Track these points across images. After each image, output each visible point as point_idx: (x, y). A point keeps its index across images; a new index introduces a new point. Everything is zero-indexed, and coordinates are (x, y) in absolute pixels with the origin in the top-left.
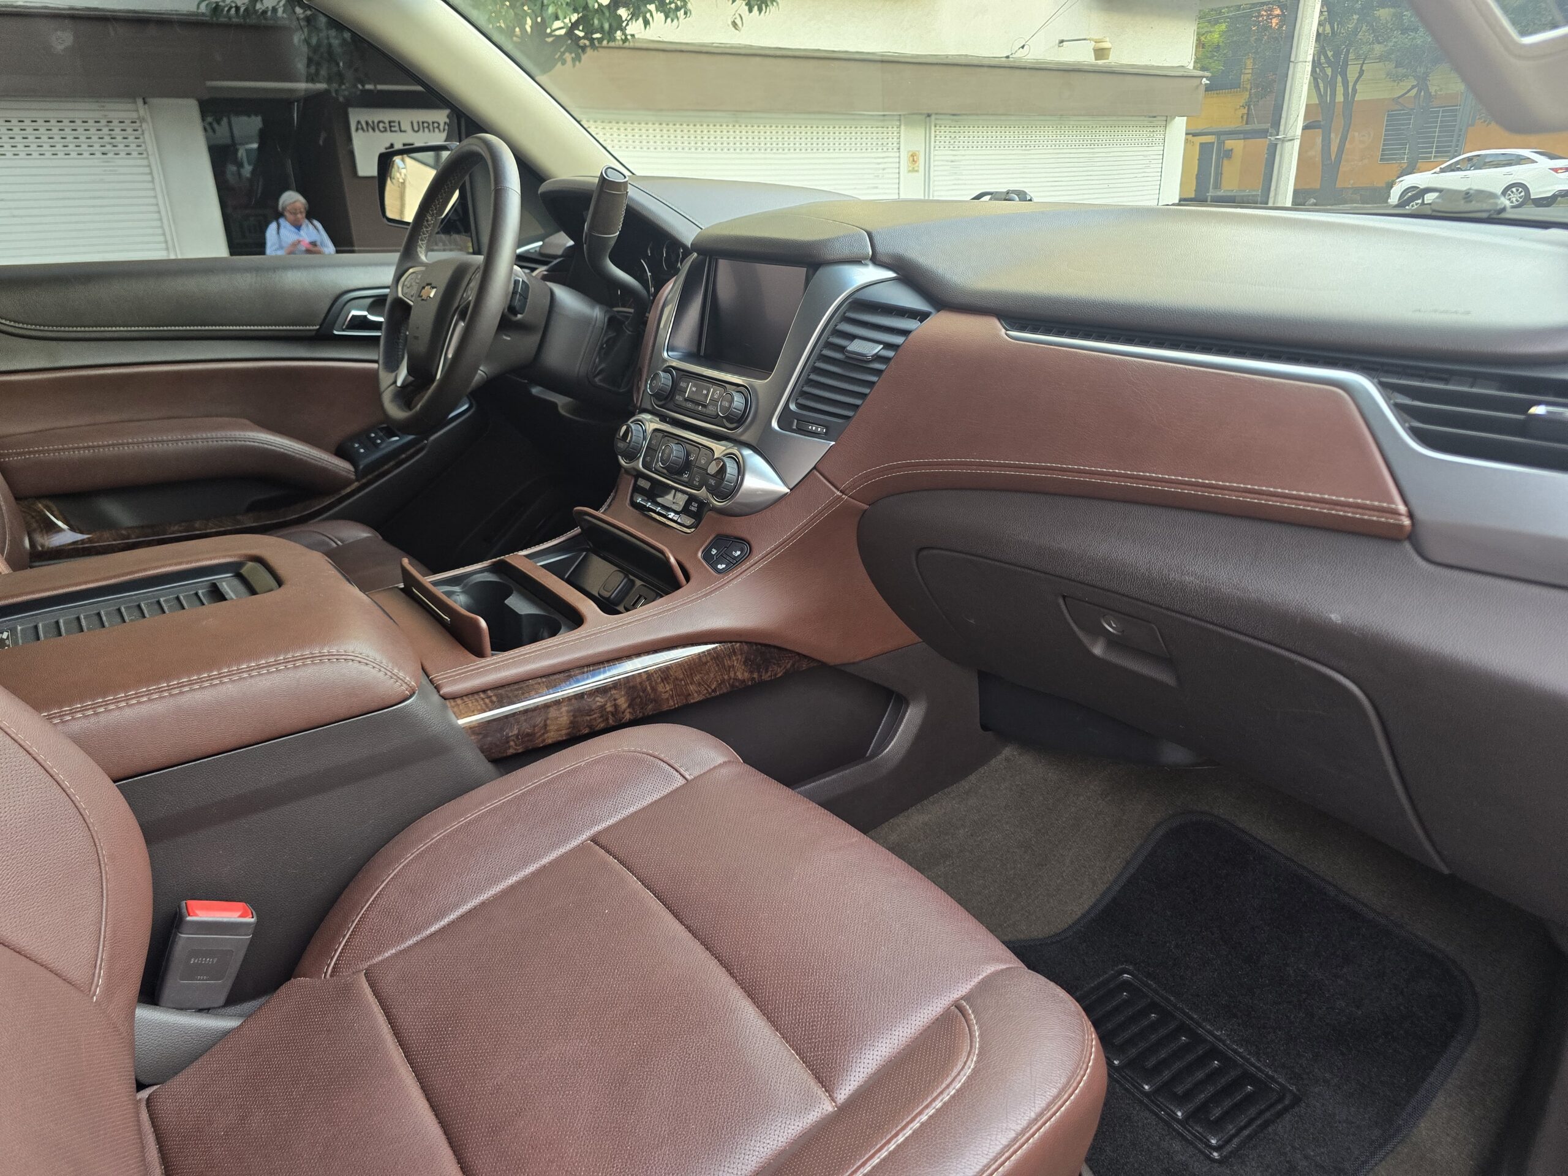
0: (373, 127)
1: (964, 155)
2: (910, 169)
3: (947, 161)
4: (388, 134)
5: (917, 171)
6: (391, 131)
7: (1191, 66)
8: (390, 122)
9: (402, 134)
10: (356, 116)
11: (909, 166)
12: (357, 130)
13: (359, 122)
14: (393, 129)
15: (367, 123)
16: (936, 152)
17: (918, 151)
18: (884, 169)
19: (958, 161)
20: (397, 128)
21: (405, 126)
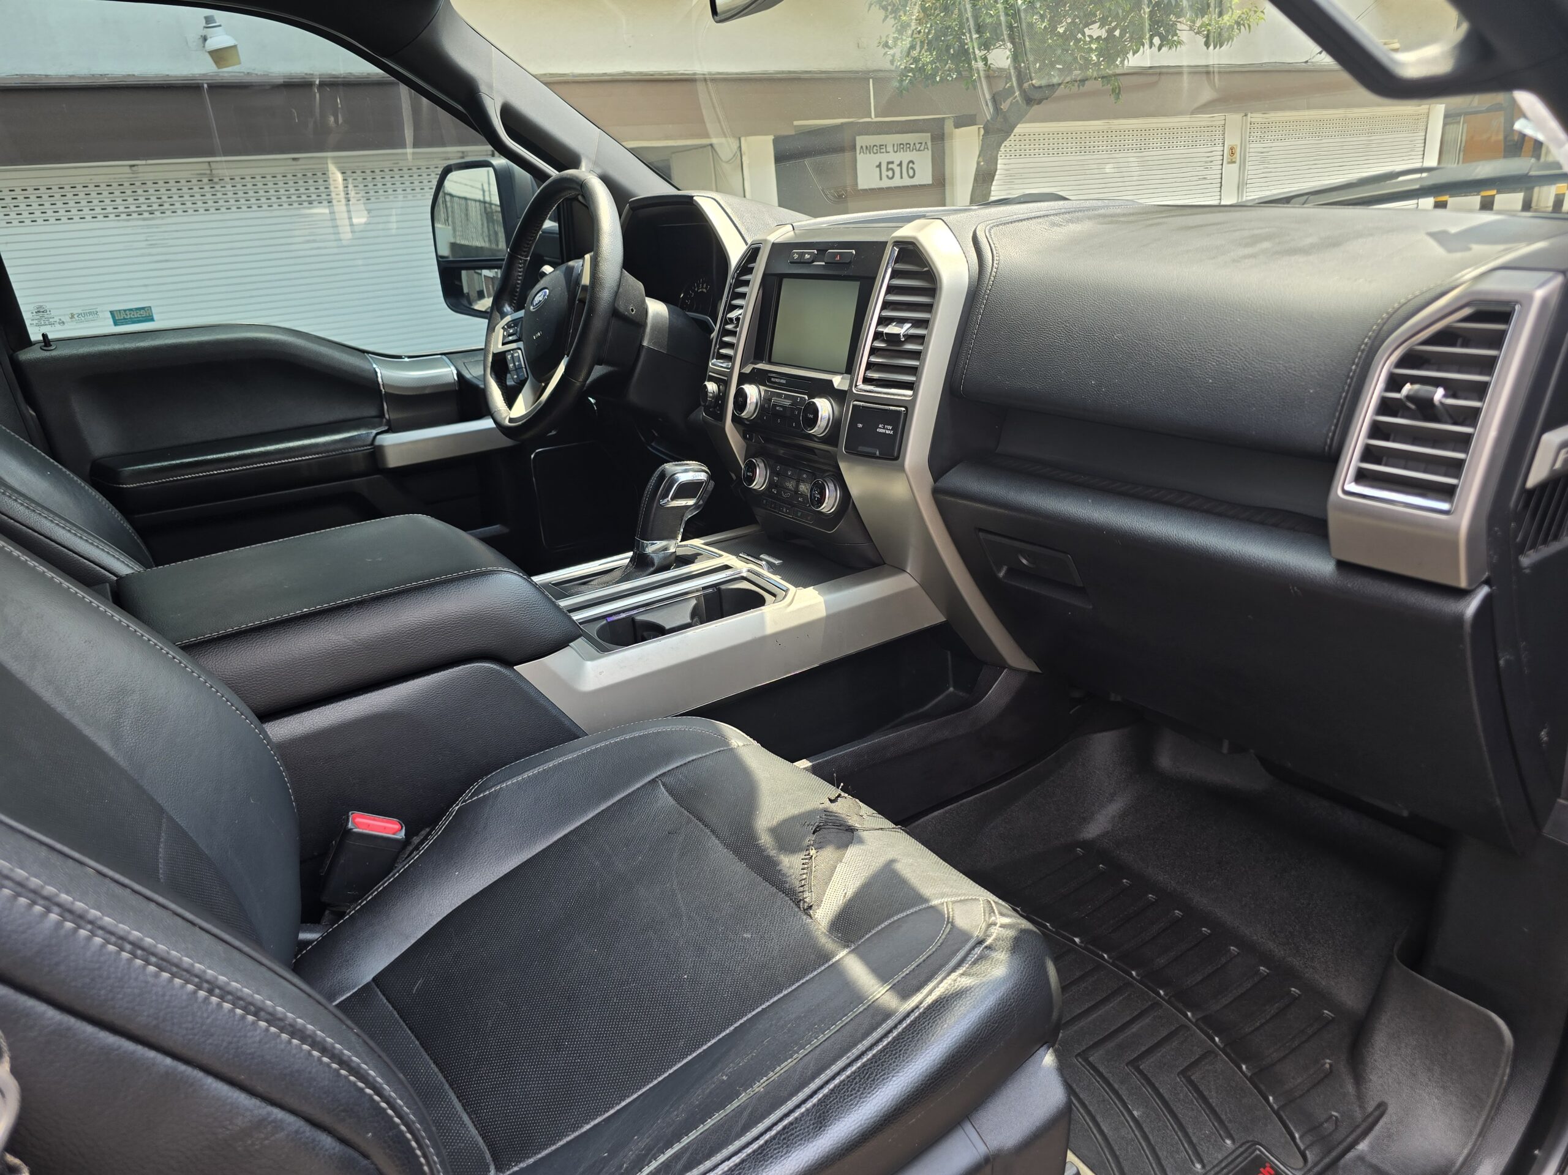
0: (869, 149)
1: (1270, 147)
2: (1229, 160)
3: (1259, 152)
4: (879, 154)
5: (1234, 162)
6: (880, 152)
8: (881, 146)
9: (887, 154)
10: (861, 141)
11: (1228, 158)
12: (860, 152)
13: (862, 147)
14: (882, 151)
15: (867, 147)
16: (1251, 146)
17: (1236, 145)
18: (1212, 162)
19: (1267, 152)
20: (884, 150)
21: (890, 149)
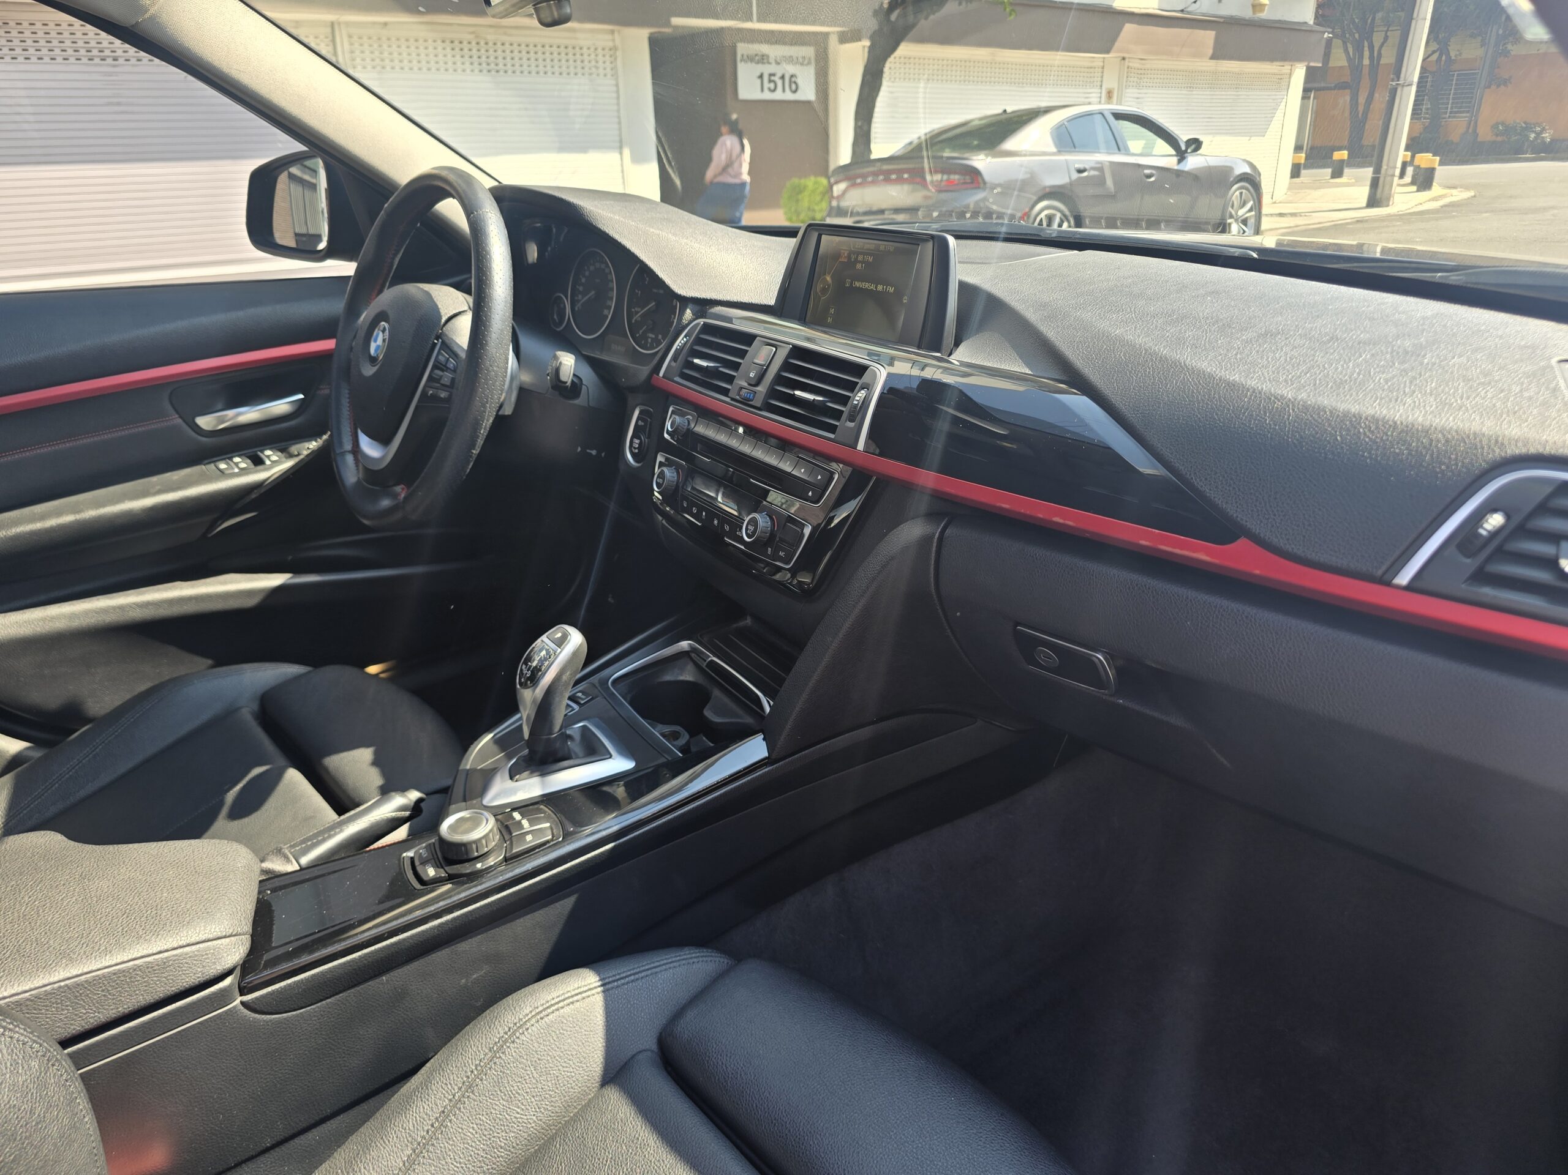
0: (751, 59)
1: (1146, 93)
4: (760, 66)
6: (762, 63)
7: (1311, 22)
8: (763, 55)
9: (769, 66)
10: (743, 49)
12: (741, 61)
13: (742, 56)
14: (764, 61)
15: (748, 56)
16: (1128, 91)
17: (1114, 89)
19: (1142, 98)
20: (766, 61)
21: (771, 60)
